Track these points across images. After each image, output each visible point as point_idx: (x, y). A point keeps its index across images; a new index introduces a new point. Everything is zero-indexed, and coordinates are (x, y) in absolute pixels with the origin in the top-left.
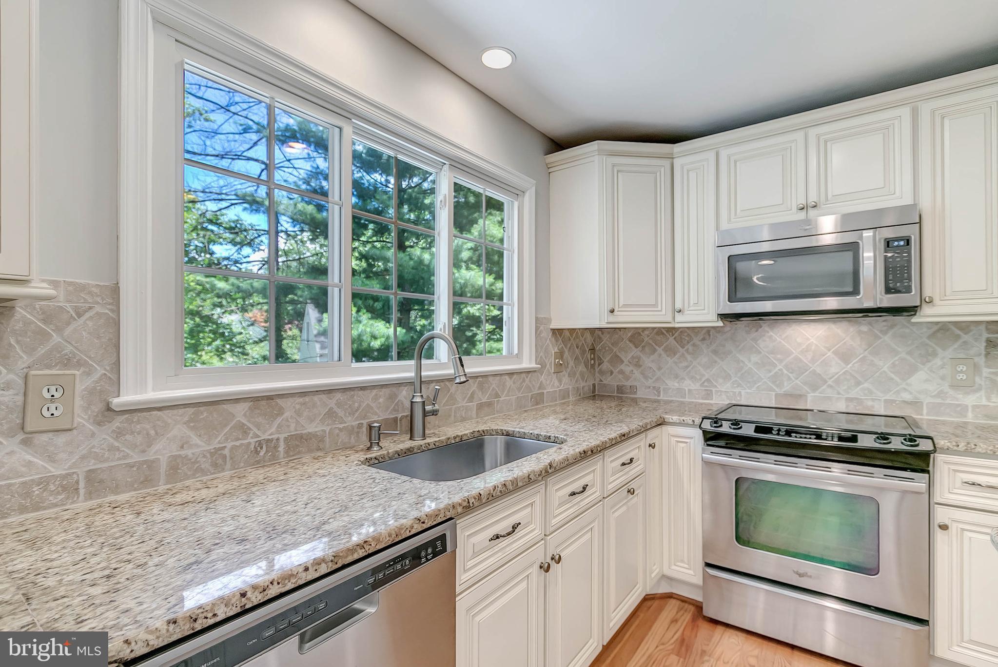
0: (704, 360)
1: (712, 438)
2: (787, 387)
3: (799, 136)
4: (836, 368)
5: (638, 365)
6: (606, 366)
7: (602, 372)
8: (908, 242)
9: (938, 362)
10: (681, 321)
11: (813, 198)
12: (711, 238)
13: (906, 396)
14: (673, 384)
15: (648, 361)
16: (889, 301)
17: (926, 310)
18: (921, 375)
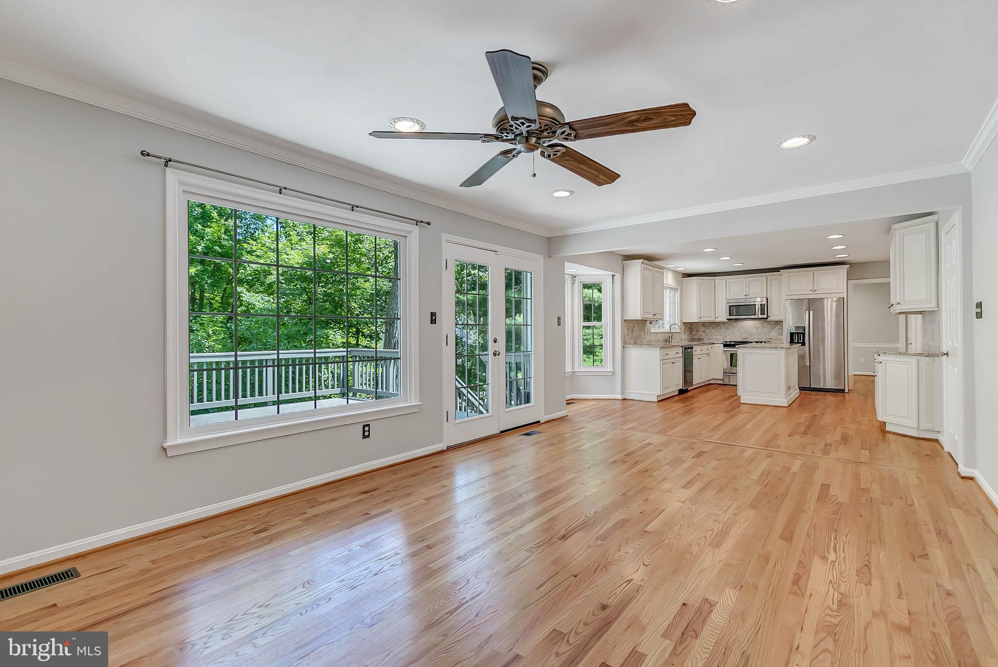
0: (723, 330)
1: (725, 345)
2: (744, 337)
3: (745, 279)
4: (755, 331)
5: (704, 332)
6: (694, 333)
7: (693, 335)
8: (764, 304)
9: (776, 329)
10: (717, 320)
11: (747, 294)
12: (725, 301)
13: (770, 337)
14: (715, 337)
15: (708, 331)
16: (760, 316)
17: (769, 318)
18: (772, 332)
